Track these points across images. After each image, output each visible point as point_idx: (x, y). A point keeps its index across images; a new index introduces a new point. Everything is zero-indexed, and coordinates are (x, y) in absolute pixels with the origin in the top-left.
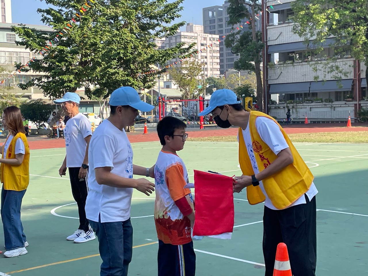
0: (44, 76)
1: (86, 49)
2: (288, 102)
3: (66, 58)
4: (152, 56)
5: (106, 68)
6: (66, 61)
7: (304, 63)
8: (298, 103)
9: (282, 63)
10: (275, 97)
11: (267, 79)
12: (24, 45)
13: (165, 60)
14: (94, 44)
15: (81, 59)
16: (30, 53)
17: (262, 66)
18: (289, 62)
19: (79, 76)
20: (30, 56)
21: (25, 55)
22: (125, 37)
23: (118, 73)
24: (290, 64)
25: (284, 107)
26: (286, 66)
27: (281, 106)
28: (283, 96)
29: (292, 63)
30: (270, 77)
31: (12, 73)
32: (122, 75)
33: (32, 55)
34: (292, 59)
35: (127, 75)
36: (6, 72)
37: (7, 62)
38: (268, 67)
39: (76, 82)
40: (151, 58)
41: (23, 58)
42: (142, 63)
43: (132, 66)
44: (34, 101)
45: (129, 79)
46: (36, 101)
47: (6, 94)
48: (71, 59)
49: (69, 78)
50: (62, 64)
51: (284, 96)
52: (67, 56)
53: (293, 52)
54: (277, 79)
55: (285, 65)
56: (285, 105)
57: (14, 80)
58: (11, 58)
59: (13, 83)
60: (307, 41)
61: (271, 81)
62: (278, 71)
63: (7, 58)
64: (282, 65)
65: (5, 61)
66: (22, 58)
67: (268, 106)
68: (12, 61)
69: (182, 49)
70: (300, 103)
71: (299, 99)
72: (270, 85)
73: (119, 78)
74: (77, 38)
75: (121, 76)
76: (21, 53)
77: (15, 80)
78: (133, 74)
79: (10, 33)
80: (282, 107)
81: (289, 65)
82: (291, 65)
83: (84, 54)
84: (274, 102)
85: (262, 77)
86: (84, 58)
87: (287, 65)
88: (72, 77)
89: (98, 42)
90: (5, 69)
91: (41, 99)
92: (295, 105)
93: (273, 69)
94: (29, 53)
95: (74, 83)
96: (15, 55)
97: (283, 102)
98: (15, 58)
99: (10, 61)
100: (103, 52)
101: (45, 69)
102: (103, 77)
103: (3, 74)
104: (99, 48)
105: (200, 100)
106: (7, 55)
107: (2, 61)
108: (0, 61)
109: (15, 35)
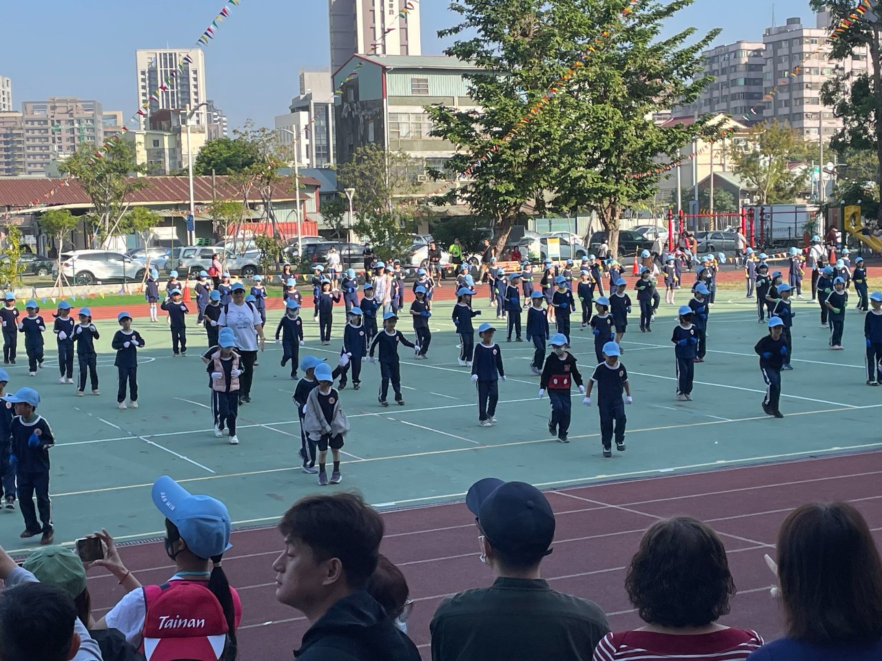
0: (471, 183)
12: (440, 135)
37: (413, 135)
40: (646, 148)
57: (425, 167)
58: (419, 125)
59: (423, 174)
63: (413, 127)
65: (409, 133)
68: (421, 131)
79: (417, 78)
96: (427, 120)
98: (426, 125)
106: (411, 121)
107: (403, 132)
108: (399, 132)
109: (426, 80)
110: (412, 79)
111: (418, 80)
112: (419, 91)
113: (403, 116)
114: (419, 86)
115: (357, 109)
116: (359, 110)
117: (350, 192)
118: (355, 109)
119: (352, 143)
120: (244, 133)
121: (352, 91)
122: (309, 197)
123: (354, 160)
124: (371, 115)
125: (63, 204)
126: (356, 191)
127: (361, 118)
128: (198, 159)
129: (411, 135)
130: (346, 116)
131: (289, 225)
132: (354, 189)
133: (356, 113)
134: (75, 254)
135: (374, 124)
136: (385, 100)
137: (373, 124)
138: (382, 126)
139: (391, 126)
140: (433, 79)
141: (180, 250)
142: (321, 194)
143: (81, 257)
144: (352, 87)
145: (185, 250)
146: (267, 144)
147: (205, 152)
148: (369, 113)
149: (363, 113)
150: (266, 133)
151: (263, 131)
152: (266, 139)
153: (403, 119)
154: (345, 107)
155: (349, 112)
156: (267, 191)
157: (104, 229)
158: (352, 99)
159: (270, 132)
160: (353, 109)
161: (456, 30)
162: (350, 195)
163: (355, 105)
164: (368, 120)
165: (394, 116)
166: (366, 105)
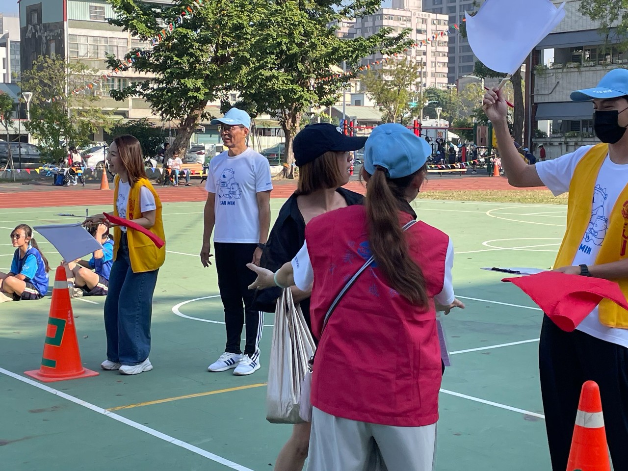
0: (153, 79)
1: (225, 34)
2: (567, 134)
3: (191, 50)
4: (335, 50)
5: (257, 69)
7: (598, 68)
8: (586, 137)
9: (559, 66)
10: (545, 126)
11: (531, 93)
12: (120, 25)
13: (357, 57)
14: (239, 27)
15: (216, 52)
16: (129, 40)
17: (525, 71)
18: (572, 65)
19: (211, 81)
20: (127, 45)
21: (121, 43)
22: (291, 16)
23: (277, 78)
24: (575, 67)
25: (560, 144)
26: (567, 72)
27: (556, 141)
28: (560, 125)
29: (578, 67)
30: (538, 90)
31: (98, 74)
32: (283, 81)
33: (132, 43)
34: (578, 59)
35: (292, 82)
36: (88, 71)
37: (90, 55)
38: (535, 72)
39: (207, 91)
40: (333, 53)
41: (116, 47)
42: (317, 62)
43: (300, 66)
44: (135, 121)
45: (295, 88)
46: (137, 122)
47: (88, 108)
48: (199, 53)
49: (196, 84)
50: (183, 60)
51: (562, 124)
52: (192, 46)
53: (581, 48)
54: (550, 94)
55: (565, 70)
56: (563, 140)
57: (101, 84)
58: (96, 47)
59: (99, 90)
60: (605, 29)
61: (539, 97)
62: (553, 81)
63: (91, 48)
64: (560, 71)
65: (87, 53)
66: (114, 47)
67: (533, 140)
68: (98, 52)
69: (387, 39)
70: (589, 137)
71: (587, 131)
72: (536, 104)
73: (278, 85)
74: (211, 15)
75: (281, 82)
76: (114, 40)
77: (103, 85)
78: (301, 80)
79: (95, 5)
80: (557, 144)
81: (572, 70)
82: (576, 70)
83: (221, 43)
84: (542, 135)
85: (523, 90)
86: (221, 51)
87: (568, 70)
88: (200, 83)
89: (245, 23)
90: (87, 66)
91: (146, 119)
92: (580, 139)
93: (543, 76)
94: (126, 40)
95: (204, 92)
96: (103, 43)
97: (559, 135)
98: (102, 48)
99: (94, 53)
100: (254, 40)
101: (156, 68)
102: (251, 83)
103: (83, 74)
104: (247, 33)
105: (414, 128)
106: (89, 42)
107: (82, 52)
108: (78, 52)
109: (103, 8)
110: (90, 6)
111: (96, 8)
112: (96, 17)
113: (82, 38)
114: (96, 12)
115: (40, 30)
116: (42, 31)
117: (27, 96)
121: (36, 15)
123: (35, 68)
124: (53, 36)
127: (44, 39)
129: (89, 55)
130: (30, 37)
132: (31, 94)
133: (39, 34)
136: (65, 22)
137: (54, 43)
138: (63, 46)
139: (71, 45)
140: (108, 7)
144: (35, 11)
148: (51, 34)
149: (45, 34)
153: (82, 40)
154: (30, 27)
155: (33, 33)
158: (36, 22)
160: (36, 31)
162: (28, 99)
163: (38, 27)
164: (50, 40)
165: (74, 37)
166: (49, 26)
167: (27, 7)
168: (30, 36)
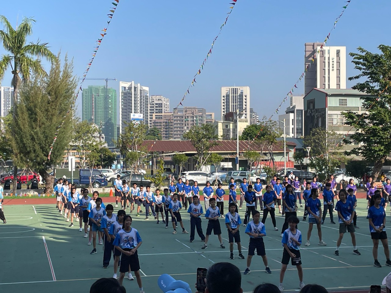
6: (379, 136)
37: (339, 124)
58: (342, 120)
63: (339, 120)
65: (337, 123)
68: (343, 122)
99: (341, 122)
106: (339, 117)
107: (335, 123)
108: (333, 123)
109: (346, 100)
110: (339, 99)
111: (342, 100)
112: (342, 105)
113: (335, 115)
114: (342, 102)
117: (308, 149)
118: (313, 113)
119: (311, 127)
120: (262, 122)
121: (312, 104)
122: (291, 151)
123: (311, 134)
124: (320, 115)
125: (185, 152)
126: (311, 148)
127: (316, 116)
128: (243, 133)
131: (281, 163)
132: (310, 148)
133: (314, 114)
134: (187, 173)
135: (321, 119)
136: (327, 108)
138: (325, 120)
139: (329, 120)
140: (349, 99)
141: (232, 172)
142: (296, 150)
143: (190, 174)
144: (312, 102)
145: (234, 172)
146: (272, 127)
147: (246, 130)
148: (320, 114)
149: (317, 114)
150: (272, 122)
151: (271, 121)
152: (272, 125)
153: (335, 117)
154: (309, 111)
155: (310, 113)
156: (271, 147)
157: (200, 163)
158: (312, 108)
159: (273, 122)
161: (357, 77)
162: (308, 150)
163: (313, 110)
164: (319, 117)
165: (331, 115)
166: (318, 110)
167: (307, 100)
168: (309, 115)
